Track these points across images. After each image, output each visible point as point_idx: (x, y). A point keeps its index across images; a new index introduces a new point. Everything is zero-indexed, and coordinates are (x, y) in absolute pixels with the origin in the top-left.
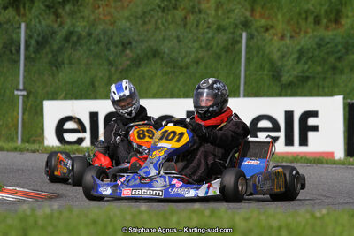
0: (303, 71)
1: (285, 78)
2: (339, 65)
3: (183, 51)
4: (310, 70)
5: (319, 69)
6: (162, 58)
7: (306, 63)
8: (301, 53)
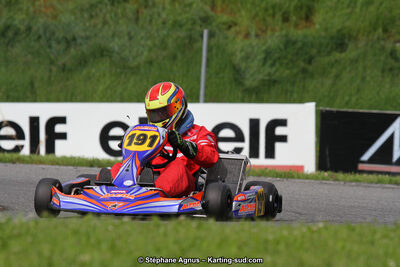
0: (269, 74)
1: (249, 82)
2: (310, 68)
3: (135, 49)
4: (278, 74)
5: (287, 72)
6: (110, 57)
7: (272, 65)
8: (268, 54)
